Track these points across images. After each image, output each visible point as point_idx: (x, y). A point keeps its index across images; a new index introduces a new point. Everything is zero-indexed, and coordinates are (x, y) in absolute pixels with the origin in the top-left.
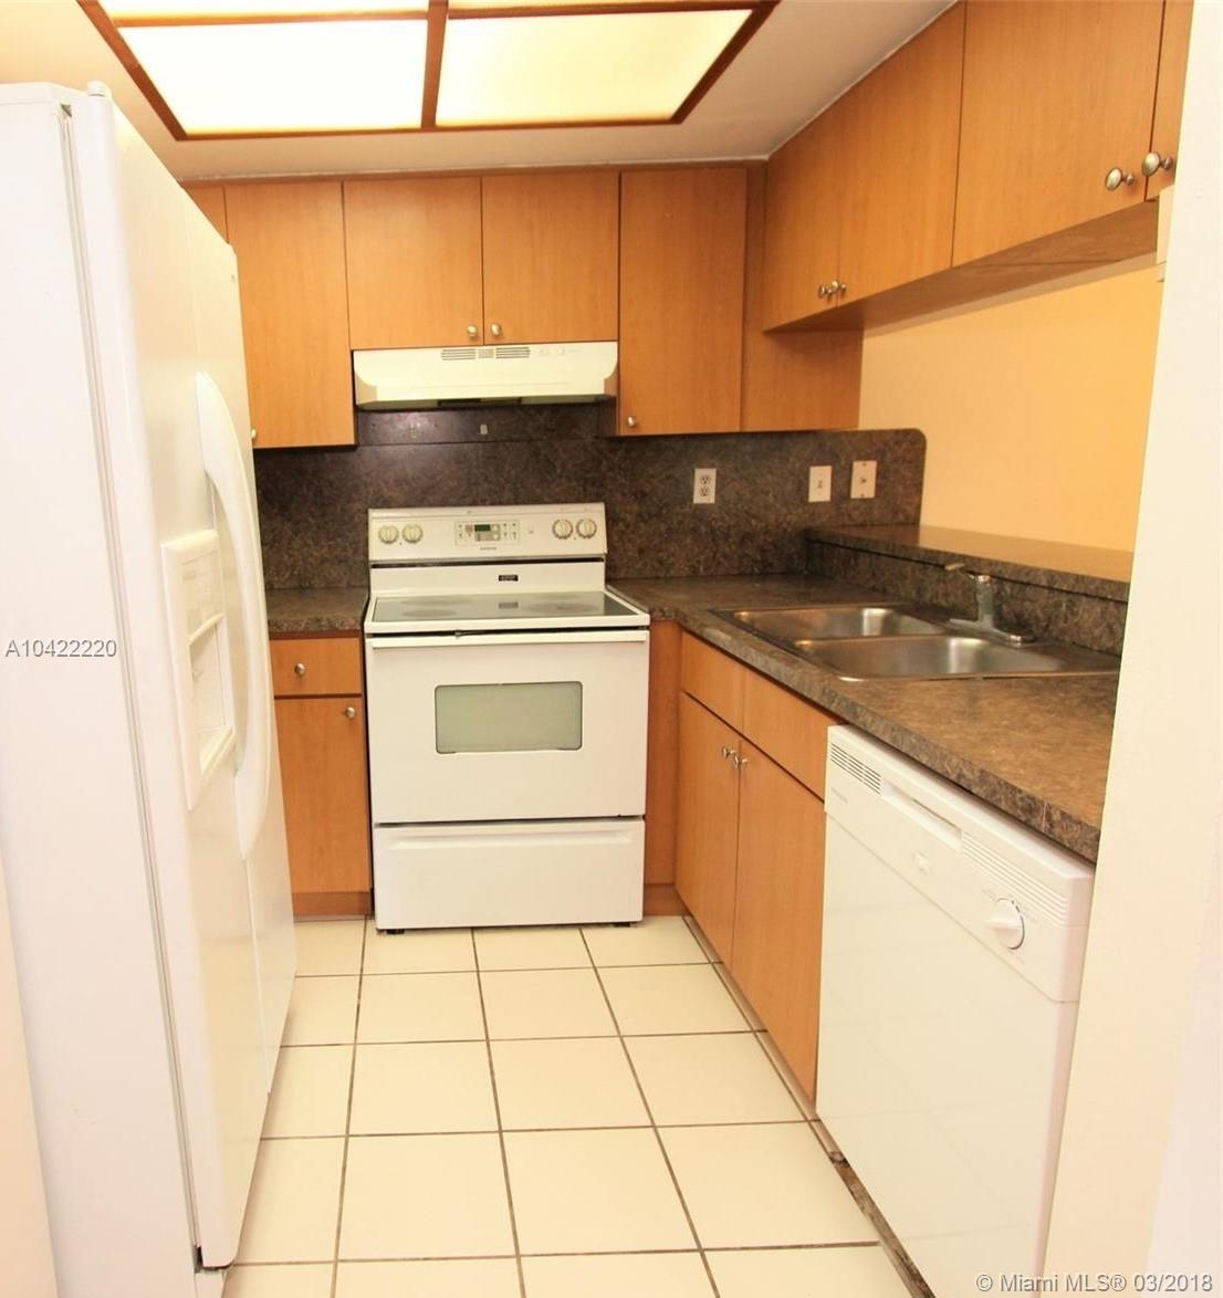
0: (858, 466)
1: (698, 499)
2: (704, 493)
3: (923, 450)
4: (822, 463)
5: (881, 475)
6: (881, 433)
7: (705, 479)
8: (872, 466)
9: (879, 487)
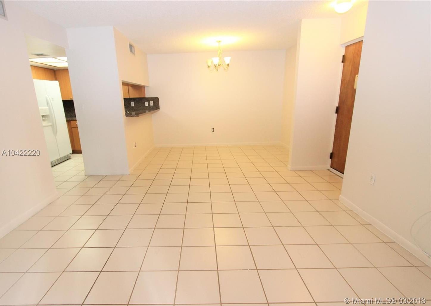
0: (151, 102)
1: (132, 106)
2: (133, 105)
3: (159, 99)
4: (147, 101)
5: (154, 103)
6: (153, 98)
7: (133, 103)
8: (152, 102)
9: (154, 104)
